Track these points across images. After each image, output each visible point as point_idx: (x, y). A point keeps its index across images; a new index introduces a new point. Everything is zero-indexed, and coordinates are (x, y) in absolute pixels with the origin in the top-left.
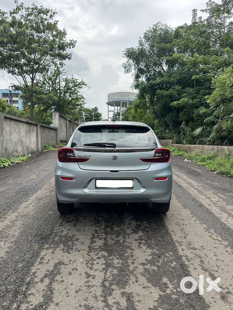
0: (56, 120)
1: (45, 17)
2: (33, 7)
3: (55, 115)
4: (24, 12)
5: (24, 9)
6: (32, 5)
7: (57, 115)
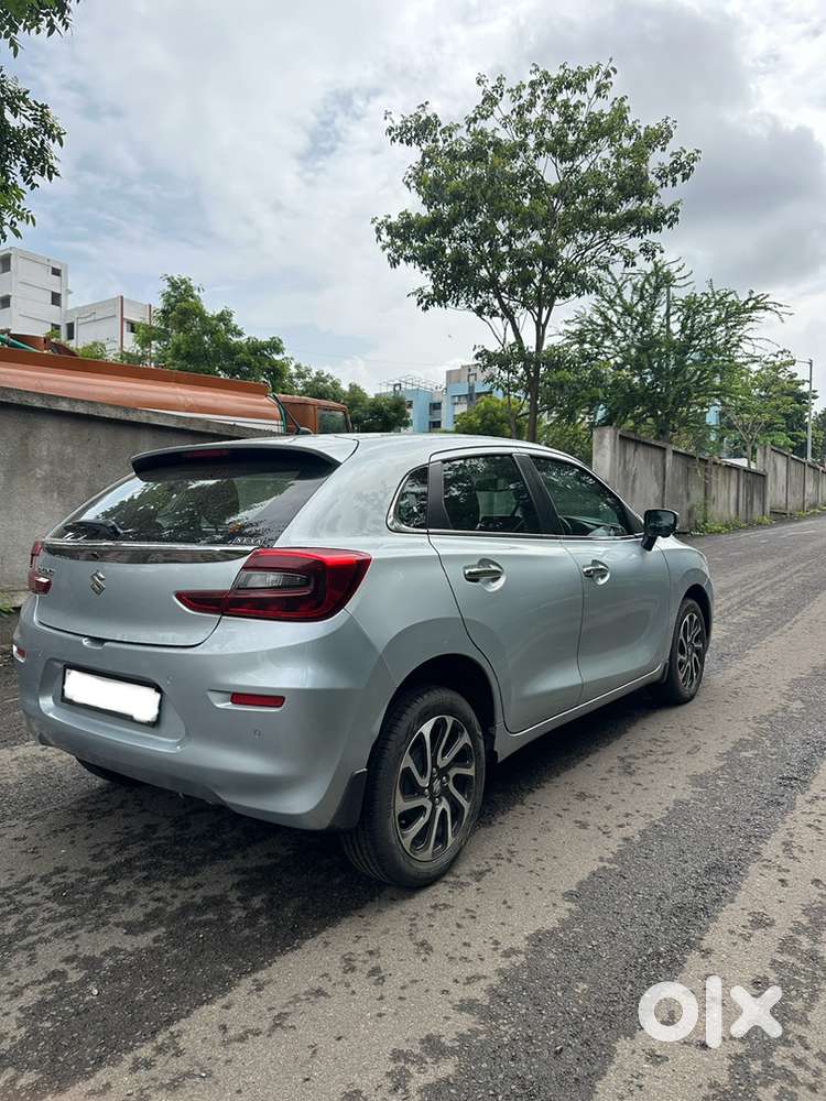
0: (604, 456)
1: (574, 97)
2: (534, 77)
3: (602, 437)
4: (506, 106)
5: (506, 96)
6: (531, 72)
7: (607, 435)
